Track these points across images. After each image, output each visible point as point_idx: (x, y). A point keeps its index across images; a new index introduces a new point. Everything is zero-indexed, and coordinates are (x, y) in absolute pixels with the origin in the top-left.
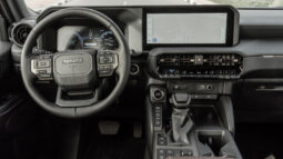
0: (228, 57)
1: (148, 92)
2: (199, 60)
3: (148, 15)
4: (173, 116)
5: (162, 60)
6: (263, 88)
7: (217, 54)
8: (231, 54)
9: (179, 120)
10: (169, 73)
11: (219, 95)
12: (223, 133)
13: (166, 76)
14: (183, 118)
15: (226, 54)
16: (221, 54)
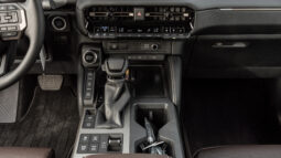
0: (178, 10)
2: (138, 14)
4: (106, 86)
5: (92, 14)
6: (219, 44)
7: (163, 7)
8: (181, 7)
9: (113, 93)
10: (102, 32)
11: (167, 56)
12: (166, 105)
13: (97, 35)
14: (118, 90)
15: (175, 7)
16: (169, 7)
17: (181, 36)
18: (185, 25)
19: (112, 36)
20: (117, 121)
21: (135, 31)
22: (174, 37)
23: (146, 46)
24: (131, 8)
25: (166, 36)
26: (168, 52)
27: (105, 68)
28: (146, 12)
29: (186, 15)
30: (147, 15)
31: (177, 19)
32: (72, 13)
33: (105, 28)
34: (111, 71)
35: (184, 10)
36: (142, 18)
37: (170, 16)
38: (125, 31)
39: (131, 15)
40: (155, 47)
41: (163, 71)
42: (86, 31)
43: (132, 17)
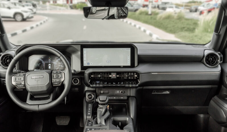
17: (134, 85)
18: (136, 81)
19: (101, 85)
20: (104, 123)
21: (112, 84)
22: (131, 86)
23: (118, 92)
24: (110, 73)
25: (127, 85)
26: (129, 95)
27: (98, 100)
28: (117, 75)
29: (136, 76)
30: (118, 76)
31: (132, 78)
32: (83, 76)
33: (98, 82)
34: (100, 101)
35: (135, 74)
36: (115, 77)
37: (128, 77)
38: (108, 84)
39: (110, 76)
40: (122, 92)
41: (127, 105)
42: (89, 84)
43: (111, 77)
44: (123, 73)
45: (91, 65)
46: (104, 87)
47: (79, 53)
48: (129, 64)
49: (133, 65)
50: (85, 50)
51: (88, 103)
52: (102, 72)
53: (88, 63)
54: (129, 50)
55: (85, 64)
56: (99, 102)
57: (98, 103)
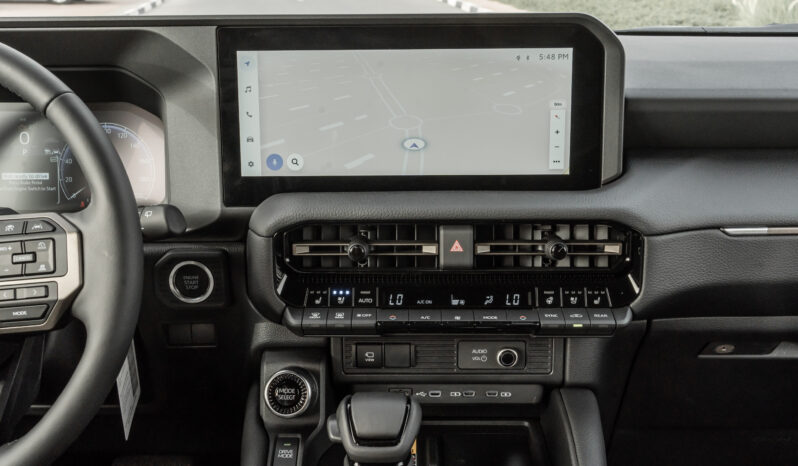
0: (582, 234)
1: (255, 378)
3: (241, 55)
5: (301, 250)
7: (534, 223)
8: (592, 223)
11: (549, 389)
13: (315, 318)
15: (573, 223)
16: (553, 223)
17: (602, 319)
18: (613, 283)
19: (364, 319)
21: (442, 304)
22: (577, 321)
23: (478, 355)
24: (428, 228)
25: (551, 319)
26: (553, 374)
27: (338, 430)
28: (479, 239)
29: (614, 249)
30: (483, 249)
31: (582, 263)
33: (341, 294)
35: (602, 234)
36: (468, 261)
37: (559, 255)
38: (410, 304)
39: (429, 249)
40: (507, 359)
41: (534, 439)
42: (279, 304)
43: (433, 258)
44: (519, 225)
45: (290, 169)
46: (385, 331)
47: (210, 84)
48: (557, 160)
49: (585, 173)
50: (251, 65)
51: (270, 438)
52: (371, 224)
53: (274, 159)
54: (560, 62)
55: (253, 164)
56: (351, 447)
57: (339, 447)
